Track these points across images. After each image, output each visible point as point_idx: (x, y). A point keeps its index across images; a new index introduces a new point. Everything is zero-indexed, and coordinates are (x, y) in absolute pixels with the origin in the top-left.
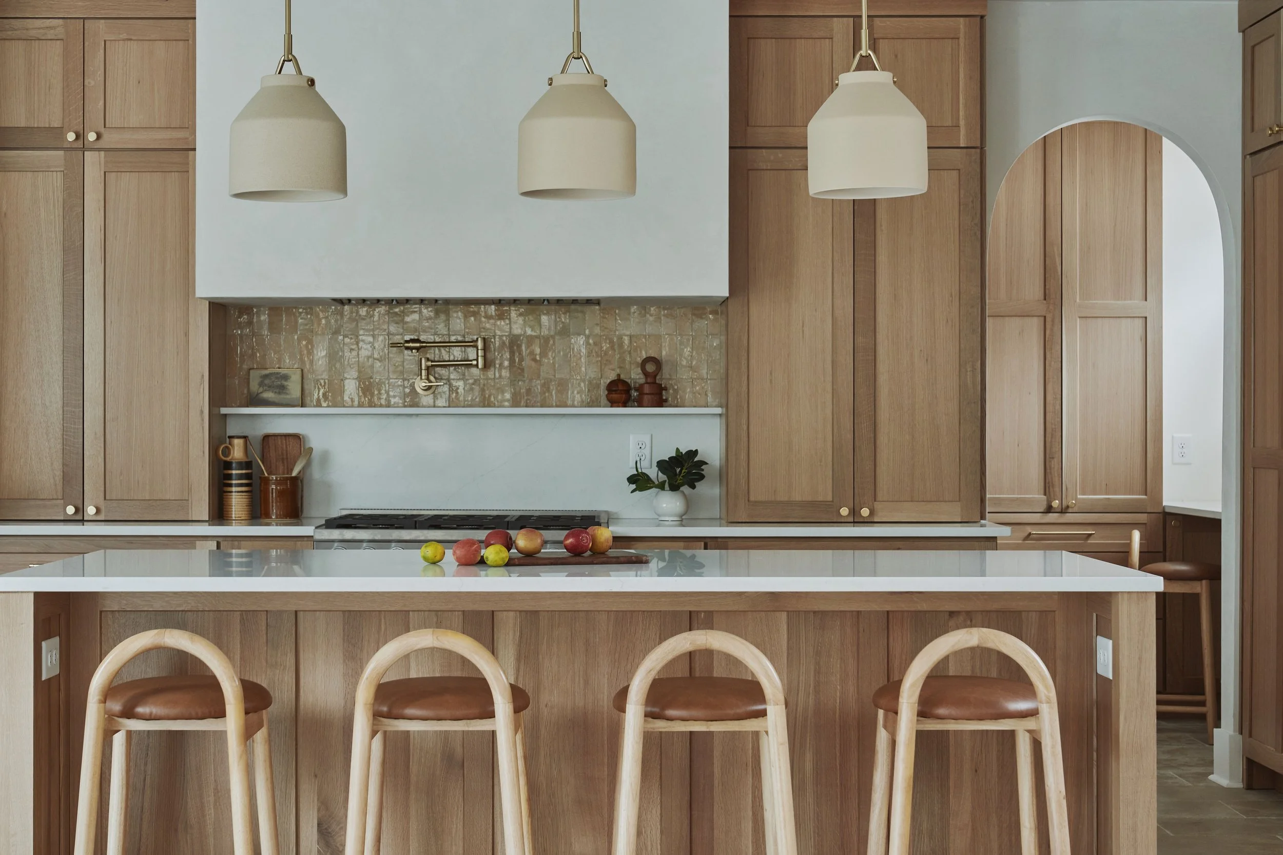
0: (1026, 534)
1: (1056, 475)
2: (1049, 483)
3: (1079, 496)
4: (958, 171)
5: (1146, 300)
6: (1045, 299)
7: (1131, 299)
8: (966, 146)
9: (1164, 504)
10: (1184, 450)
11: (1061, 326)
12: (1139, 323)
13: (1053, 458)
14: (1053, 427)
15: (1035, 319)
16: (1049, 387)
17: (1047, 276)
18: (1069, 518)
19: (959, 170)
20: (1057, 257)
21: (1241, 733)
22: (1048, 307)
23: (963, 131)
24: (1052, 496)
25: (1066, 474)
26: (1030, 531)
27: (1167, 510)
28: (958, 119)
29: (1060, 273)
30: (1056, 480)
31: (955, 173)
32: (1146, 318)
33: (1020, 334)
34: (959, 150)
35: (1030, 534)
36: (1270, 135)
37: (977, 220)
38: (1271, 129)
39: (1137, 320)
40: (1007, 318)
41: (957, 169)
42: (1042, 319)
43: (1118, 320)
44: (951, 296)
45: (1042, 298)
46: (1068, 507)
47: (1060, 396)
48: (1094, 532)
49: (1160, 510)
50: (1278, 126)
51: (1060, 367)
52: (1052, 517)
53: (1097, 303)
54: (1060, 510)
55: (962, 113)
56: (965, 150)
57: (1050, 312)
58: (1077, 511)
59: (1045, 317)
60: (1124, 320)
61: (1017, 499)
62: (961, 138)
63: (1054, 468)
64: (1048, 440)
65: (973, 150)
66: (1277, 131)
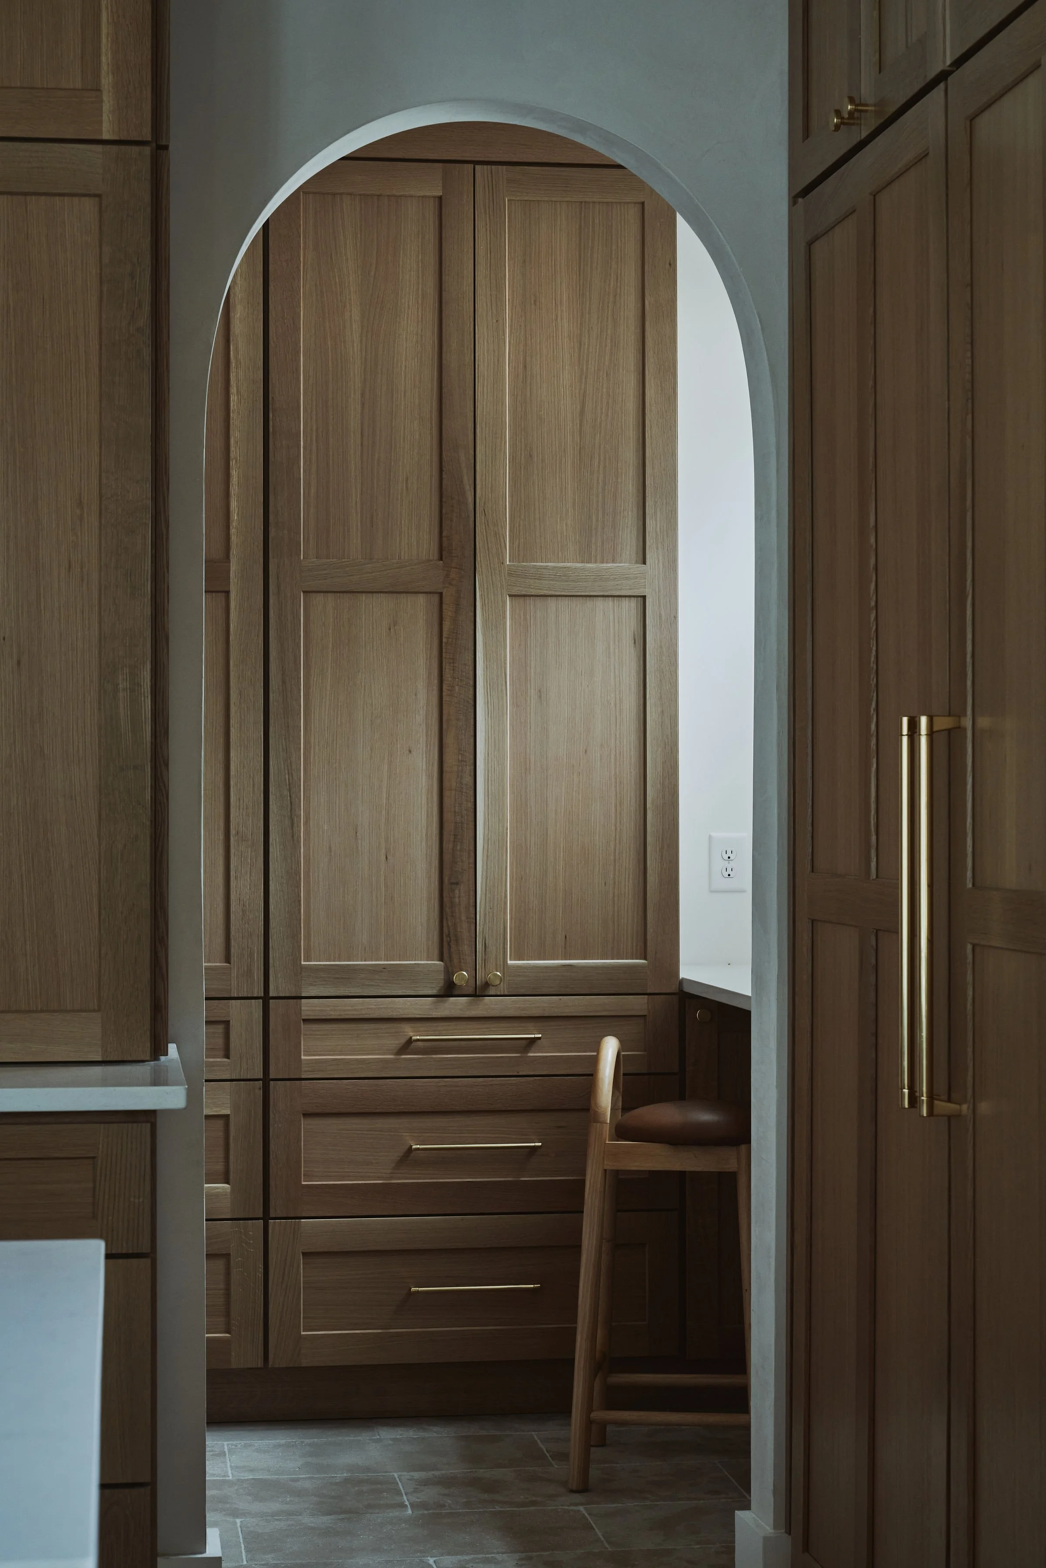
0: (403, 1041)
1: (463, 918)
2: (449, 936)
3: (509, 962)
4: (97, 199)
5: (644, 563)
6: (441, 559)
7: (613, 561)
8: (116, 138)
9: (682, 975)
10: (732, 864)
11: (472, 614)
12: (629, 608)
13: (457, 884)
14: (458, 819)
15: (421, 599)
16: (449, 739)
17: (444, 511)
18: (490, 1005)
19: (99, 196)
20: (465, 471)
21: (789, 1532)
22: (447, 576)
23: (108, 103)
24: (456, 961)
25: (485, 915)
26: (411, 1034)
27: (687, 989)
28: (98, 76)
29: (471, 506)
30: (464, 929)
31: (89, 205)
32: (644, 597)
33: (390, 629)
34: (99, 148)
35: (410, 1041)
36: (837, 127)
37: (144, 319)
38: (838, 113)
39: (625, 603)
40: (363, 597)
41: (95, 195)
42: (436, 598)
43: (589, 603)
44: (80, 504)
45: (436, 556)
46: (487, 985)
47: (472, 757)
48: (540, 1036)
49: (674, 988)
50: (852, 100)
51: (471, 696)
52: (456, 1005)
53: (546, 568)
54: (471, 991)
55: (106, 59)
56: (114, 148)
57: (450, 584)
58: (506, 993)
59: (441, 594)
60: (600, 602)
61: (384, 967)
62: (105, 117)
63: (459, 904)
64: (448, 846)
65: (135, 149)
66: (851, 113)
